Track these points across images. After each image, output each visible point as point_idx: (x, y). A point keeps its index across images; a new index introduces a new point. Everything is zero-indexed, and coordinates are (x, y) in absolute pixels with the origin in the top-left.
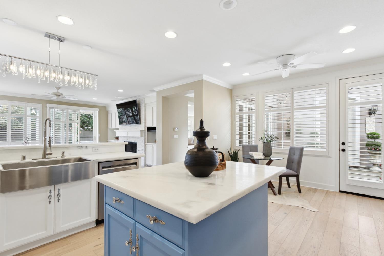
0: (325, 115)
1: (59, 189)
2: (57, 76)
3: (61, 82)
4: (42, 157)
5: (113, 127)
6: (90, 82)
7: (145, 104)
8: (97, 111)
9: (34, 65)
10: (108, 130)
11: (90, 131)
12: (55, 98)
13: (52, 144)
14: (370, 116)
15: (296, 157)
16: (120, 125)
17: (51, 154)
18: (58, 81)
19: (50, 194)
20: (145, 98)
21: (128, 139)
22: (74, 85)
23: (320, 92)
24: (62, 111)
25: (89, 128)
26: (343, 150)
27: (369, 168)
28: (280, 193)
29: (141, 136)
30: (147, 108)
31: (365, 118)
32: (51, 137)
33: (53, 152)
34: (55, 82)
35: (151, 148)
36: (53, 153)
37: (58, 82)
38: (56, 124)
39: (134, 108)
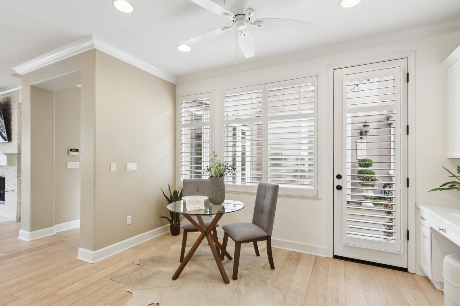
0: (313, 128)
14: (361, 138)
15: (267, 203)
20: (18, 94)
23: (307, 102)
26: (339, 188)
27: (361, 203)
28: (235, 277)
29: (10, 164)
31: (357, 141)
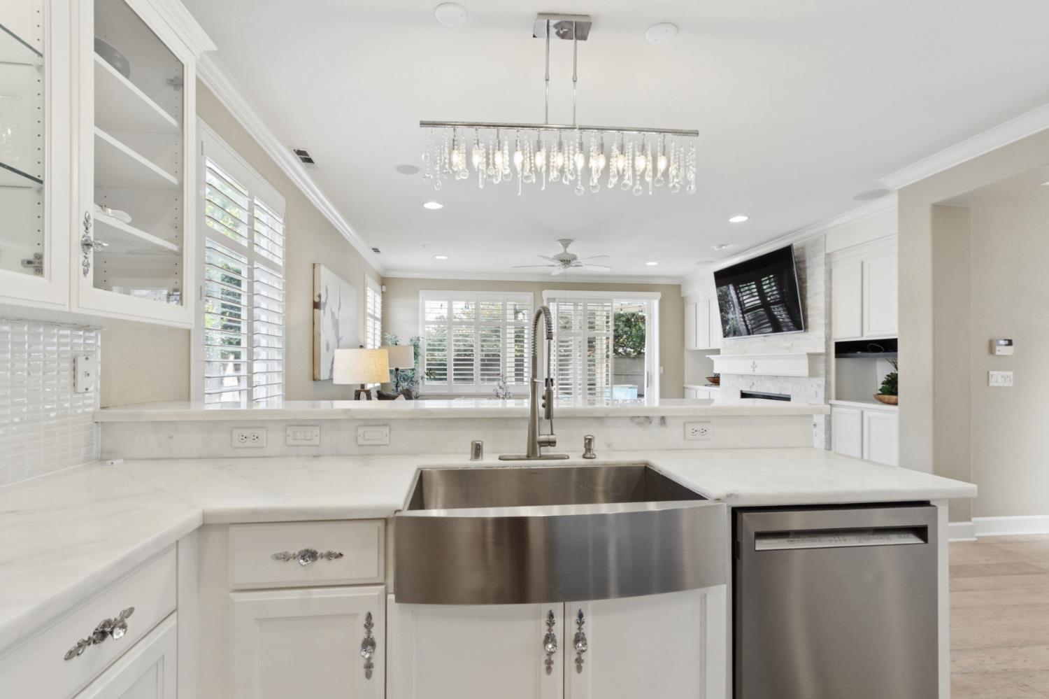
1: (581, 616)
2: (566, 163)
3: (579, 183)
4: (524, 453)
5: (702, 345)
6: (672, 162)
7: (828, 255)
8: (656, 299)
9: (506, 137)
10: (686, 355)
11: (630, 357)
12: (558, 271)
13: (556, 405)
16: (727, 339)
17: (552, 443)
18: (572, 178)
19: (550, 630)
20: (825, 235)
21: (753, 384)
22: (617, 186)
24: (572, 308)
25: (629, 349)
29: (813, 373)
30: (835, 271)
32: (552, 380)
33: (559, 435)
34: (563, 183)
35: (858, 419)
36: (557, 441)
37: (570, 181)
38: (562, 342)
39: (767, 282)
